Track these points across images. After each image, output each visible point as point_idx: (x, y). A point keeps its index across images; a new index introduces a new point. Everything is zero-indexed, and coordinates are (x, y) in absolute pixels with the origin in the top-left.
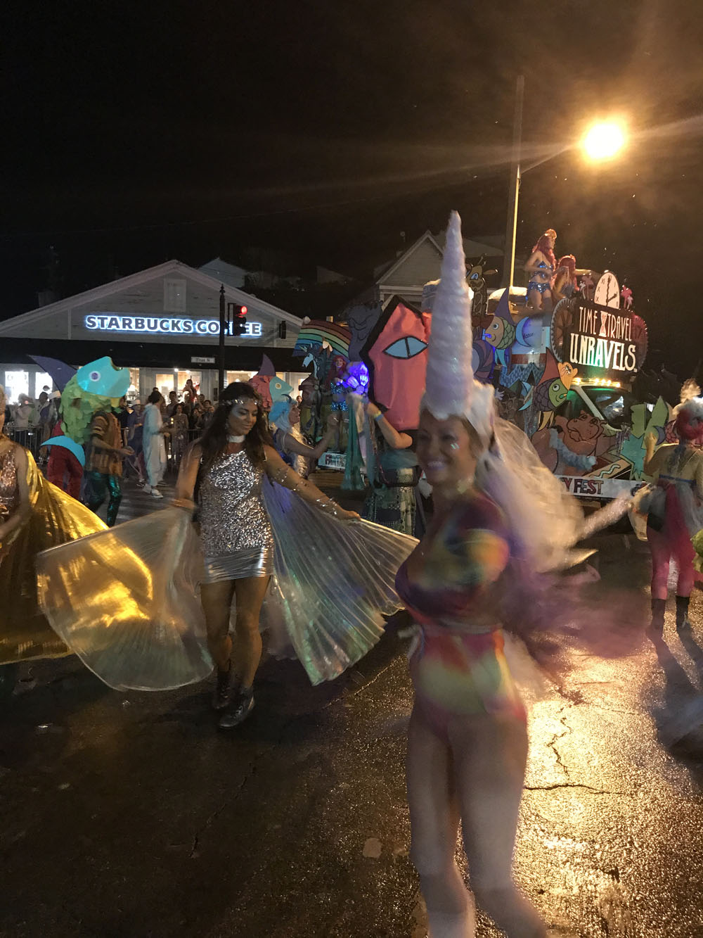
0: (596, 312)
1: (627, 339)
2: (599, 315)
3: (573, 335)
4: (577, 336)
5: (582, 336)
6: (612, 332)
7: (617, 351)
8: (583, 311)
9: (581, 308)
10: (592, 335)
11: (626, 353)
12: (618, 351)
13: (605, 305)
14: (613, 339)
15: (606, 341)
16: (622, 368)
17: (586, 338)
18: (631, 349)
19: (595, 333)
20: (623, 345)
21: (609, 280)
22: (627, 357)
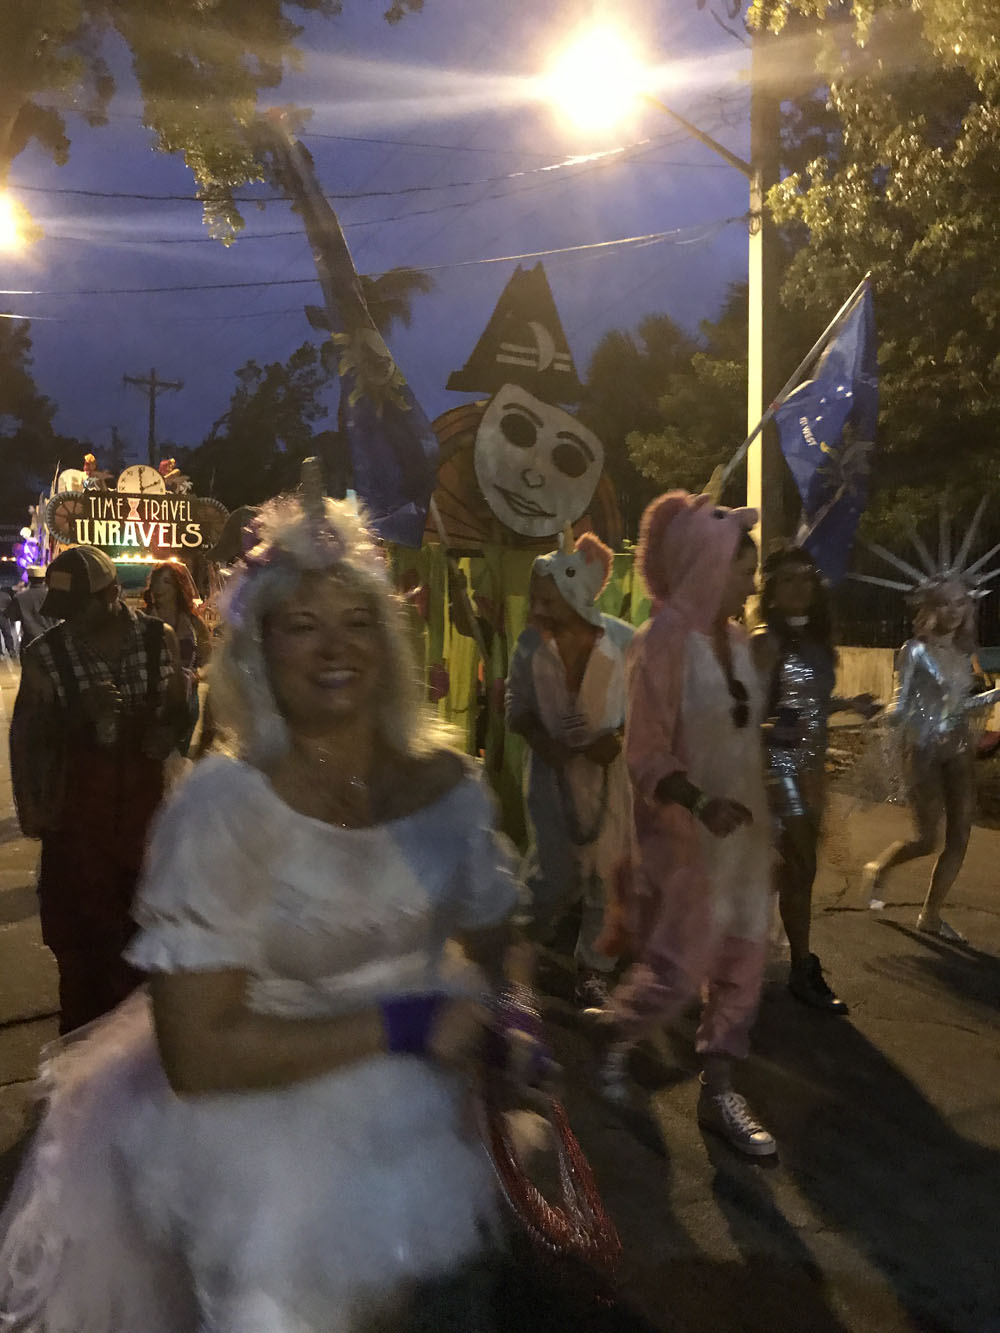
0: (119, 500)
1: (182, 519)
2: (125, 502)
3: (78, 522)
4: (86, 522)
5: (96, 522)
6: (154, 515)
7: (162, 531)
8: (96, 502)
9: (93, 499)
10: (117, 519)
11: (181, 530)
12: (167, 531)
13: (139, 492)
14: (155, 520)
15: (140, 524)
16: (174, 544)
17: (104, 523)
18: (192, 529)
19: (120, 518)
20: (174, 525)
21: (141, 472)
22: (183, 536)
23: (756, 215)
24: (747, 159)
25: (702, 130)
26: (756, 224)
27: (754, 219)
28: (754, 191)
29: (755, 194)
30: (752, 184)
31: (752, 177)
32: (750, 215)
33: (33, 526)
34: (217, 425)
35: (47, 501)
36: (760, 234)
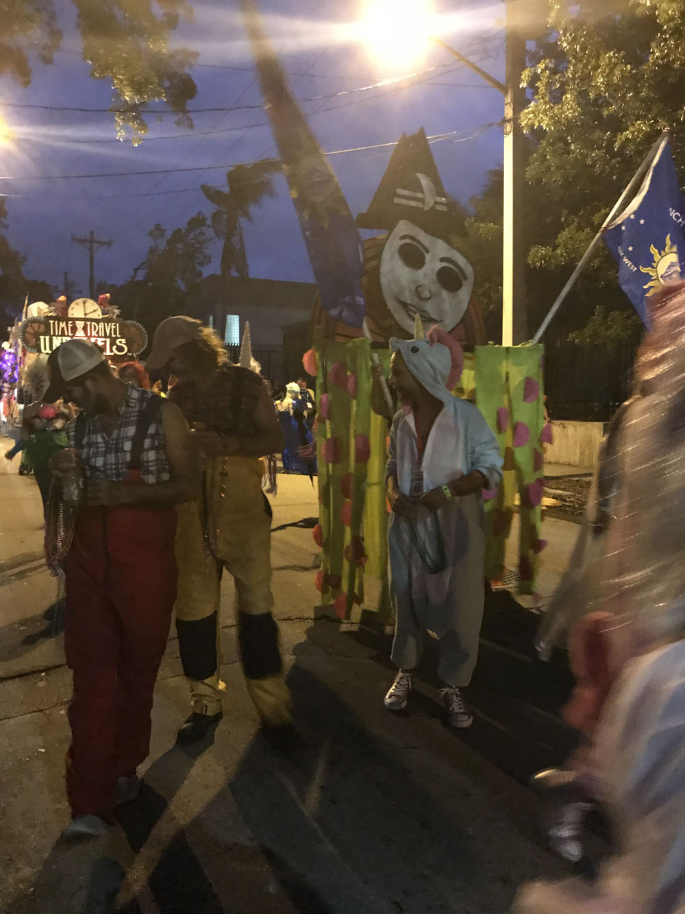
1: (113, 336)
2: (74, 324)
3: (42, 337)
4: (47, 338)
5: (54, 338)
6: (94, 333)
8: (54, 323)
9: (51, 322)
10: (68, 336)
11: (113, 343)
12: (103, 343)
13: (84, 317)
14: (94, 337)
16: (109, 354)
17: (60, 338)
18: (120, 342)
19: (70, 334)
20: (108, 340)
21: (84, 303)
22: (114, 347)
23: (509, 121)
24: (502, 80)
25: (472, 61)
26: (509, 127)
27: (507, 124)
28: (507, 104)
29: (509, 105)
30: (506, 98)
31: (506, 93)
32: (505, 121)
33: (11, 340)
34: (136, 270)
35: (20, 324)
36: (511, 134)
